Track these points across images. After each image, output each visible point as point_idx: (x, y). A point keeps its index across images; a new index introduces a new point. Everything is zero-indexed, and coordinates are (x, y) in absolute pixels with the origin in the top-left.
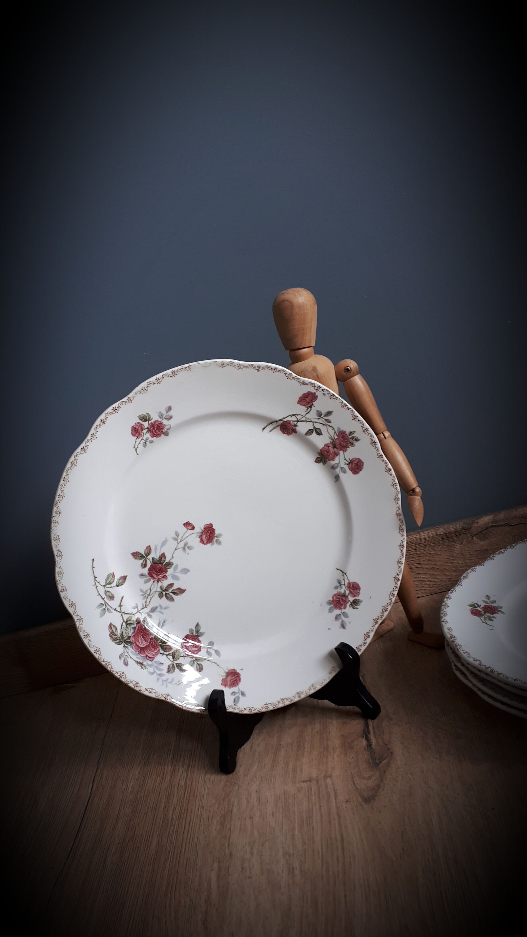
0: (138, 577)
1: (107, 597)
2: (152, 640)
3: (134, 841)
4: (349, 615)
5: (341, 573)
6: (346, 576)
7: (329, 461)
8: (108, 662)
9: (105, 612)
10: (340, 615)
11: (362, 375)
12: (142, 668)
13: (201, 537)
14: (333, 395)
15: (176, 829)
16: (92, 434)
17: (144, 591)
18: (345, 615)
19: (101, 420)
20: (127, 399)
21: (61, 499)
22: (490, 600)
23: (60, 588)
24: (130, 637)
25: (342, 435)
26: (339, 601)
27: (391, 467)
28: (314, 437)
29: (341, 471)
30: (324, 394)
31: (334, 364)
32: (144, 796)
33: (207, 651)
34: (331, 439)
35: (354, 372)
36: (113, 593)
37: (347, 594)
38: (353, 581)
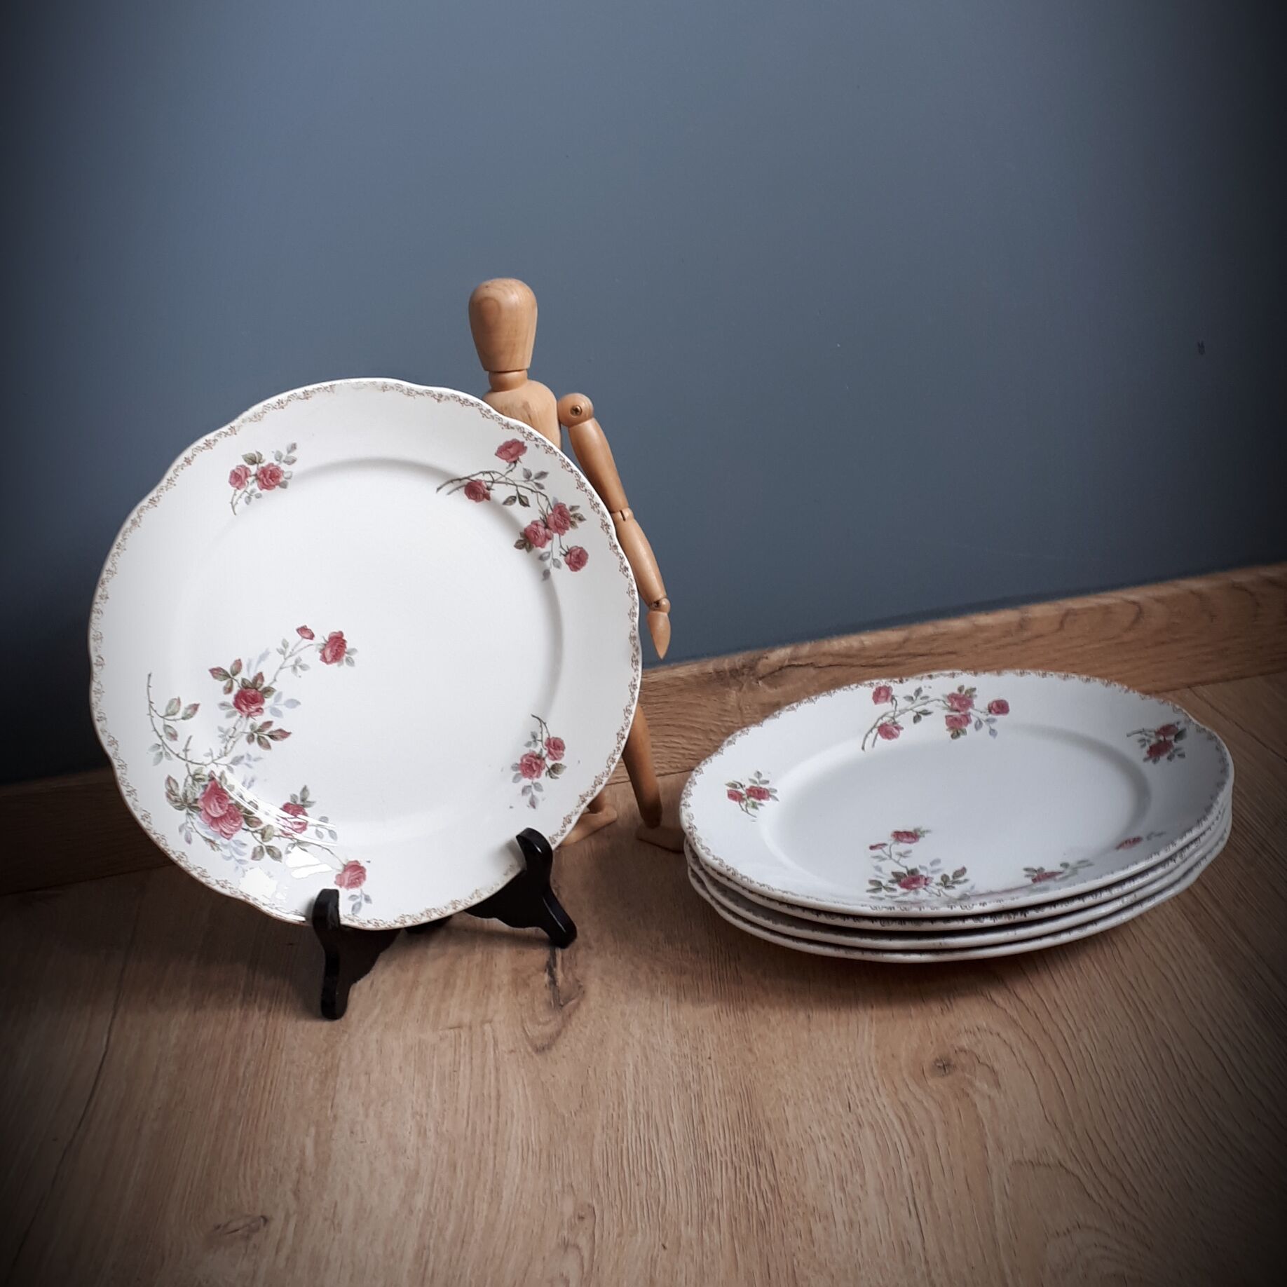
0: (218, 708)
1: (166, 735)
2: (231, 807)
4: (544, 787)
5: (539, 722)
6: (546, 726)
7: (537, 546)
8: (161, 834)
9: (162, 758)
10: (530, 787)
11: (596, 418)
12: (213, 848)
13: (323, 651)
14: (551, 448)
16: (170, 479)
17: (224, 730)
18: (538, 787)
19: (186, 458)
20: (229, 429)
22: (761, 779)
23: (96, 715)
24: (198, 799)
25: (560, 509)
26: (531, 765)
27: (628, 565)
28: (516, 508)
29: (554, 564)
30: (537, 446)
31: (556, 399)
33: (317, 831)
34: (543, 514)
35: (585, 415)
36: (177, 730)
37: (544, 755)
38: (555, 736)
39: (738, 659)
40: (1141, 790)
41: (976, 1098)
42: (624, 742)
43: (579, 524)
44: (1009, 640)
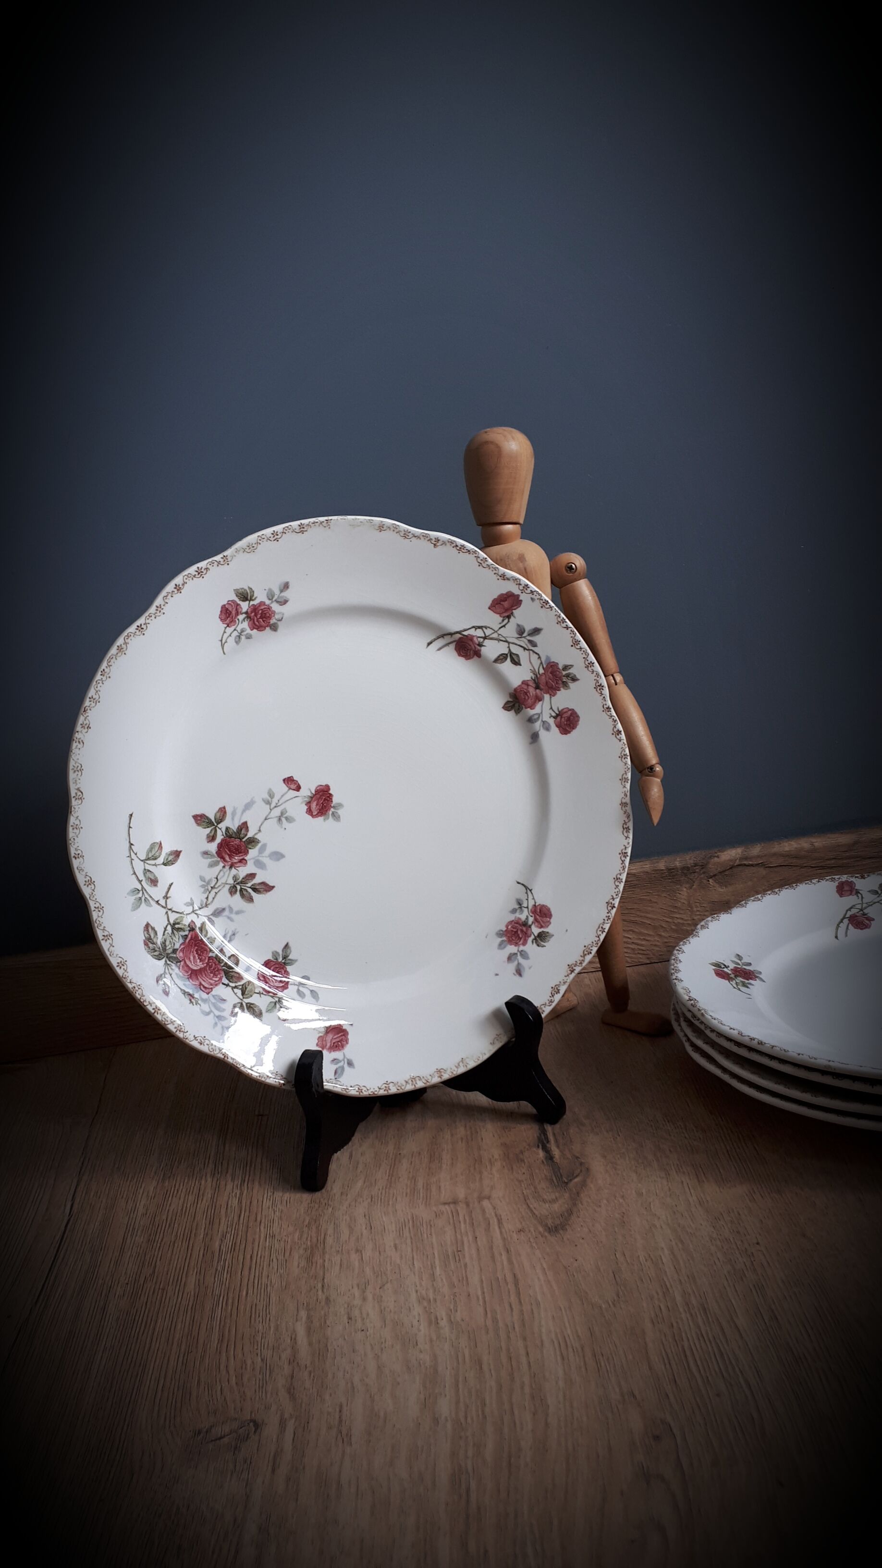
0: (199, 856)
1: (146, 880)
2: (211, 961)
3: (154, 1281)
4: (530, 955)
5: (524, 889)
6: (532, 893)
7: (526, 708)
8: (138, 984)
9: (141, 903)
10: (516, 954)
11: (589, 580)
12: (191, 1002)
13: (309, 804)
14: (546, 602)
15: (229, 1264)
16: (159, 606)
17: (207, 881)
18: (524, 955)
19: (176, 585)
20: (222, 558)
21: (93, 705)
22: (742, 961)
23: (73, 851)
24: (177, 949)
25: (552, 668)
26: (516, 932)
27: (621, 729)
28: (506, 667)
29: (543, 726)
30: (532, 599)
31: (548, 557)
32: (167, 1219)
33: (298, 991)
34: (534, 674)
35: (580, 574)
36: (157, 875)
37: (530, 922)
38: (542, 903)
39: (690, 859)
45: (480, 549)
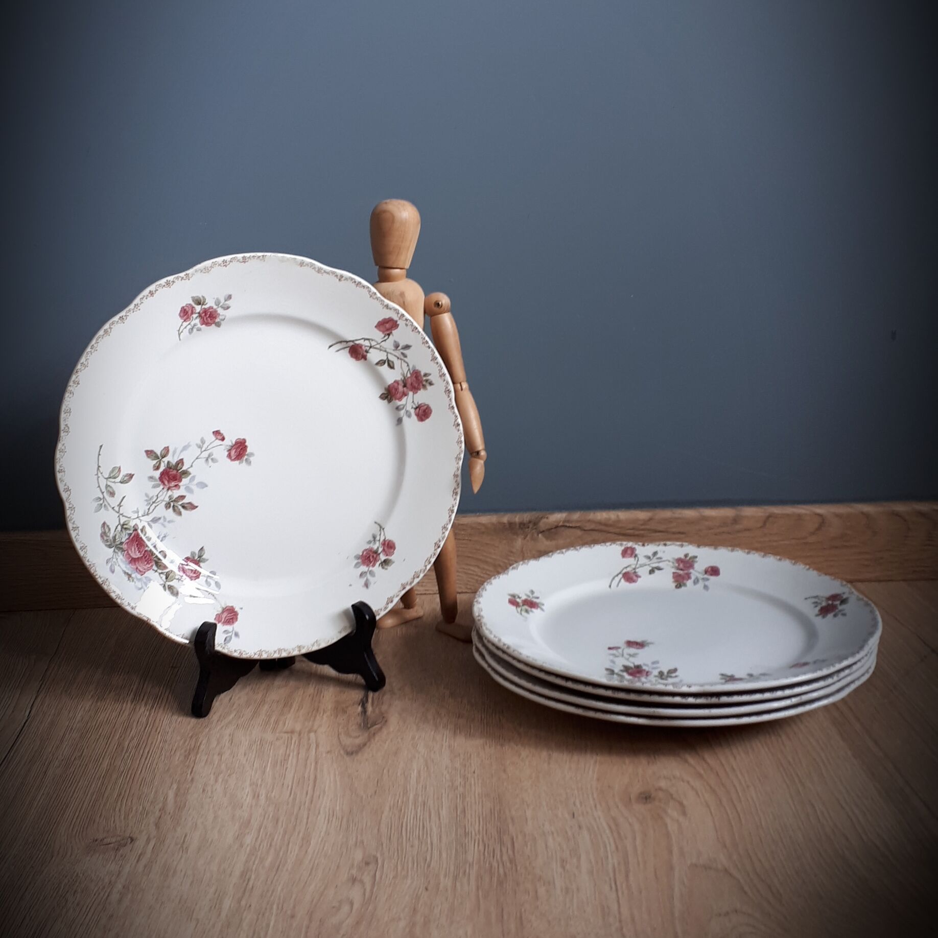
0: (147, 479)
1: (107, 492)
2: (147, 553)
3: (81, 760)
4: (376, 574)
5: (379, 527)
6: (384, 531)
7: (396, 399)
8: (93, 563)
9: (101, 508)
10: (366, 572)
11: (452, 314)
12: (129, 579)
13: (229, 450)
14: (416, 328)
15: (132, 756)
16: (136, 304)
17: (150, 497)
18: (372, 574)
19: (150, 291)
20: (185, 275)
21: (83, 368)
22: (533, 595)
23: (58, 467)
24: (123, 542)
25: (416, 374)
26: (369, 557)
27: (460, 423)
28: (384, 369)
29: (406, 414)
30: (407, 325)
31: (425, 294)
32: (95, 725)
33: (206, 581)
34: (403, 376)
35: (444, 309)
36: (115, 490)
37: (379, 551)
38: (390, 539)
39: (526, 517)
40: (811, 635)
41: (668, 821)
42: (439, 550)
43: (429, 387)
44: (725, 529)
45: (373, 285)
